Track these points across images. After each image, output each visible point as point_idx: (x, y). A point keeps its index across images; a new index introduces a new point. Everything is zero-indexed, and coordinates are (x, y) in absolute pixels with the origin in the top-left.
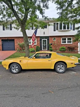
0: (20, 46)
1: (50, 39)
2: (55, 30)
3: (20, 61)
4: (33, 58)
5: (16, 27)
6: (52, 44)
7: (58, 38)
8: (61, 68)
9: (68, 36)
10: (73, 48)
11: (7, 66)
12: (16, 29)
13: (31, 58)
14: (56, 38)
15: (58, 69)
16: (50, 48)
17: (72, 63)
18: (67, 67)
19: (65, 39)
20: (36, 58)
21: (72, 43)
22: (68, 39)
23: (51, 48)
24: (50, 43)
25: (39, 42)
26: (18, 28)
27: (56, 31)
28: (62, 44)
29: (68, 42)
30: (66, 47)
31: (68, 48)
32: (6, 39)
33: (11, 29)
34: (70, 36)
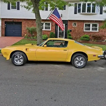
0: (29, 31)
1: (68, 24)
2: (75, 13)
3: (26, 49)
4: (43, 46)
5: (27, 5)
6: (71, 31)
7: (80, 23)
8: (79, 62)
9: (93, 21)
10: (99, 37)
11: (8, 55)
12: (27, 9)
13: (41, 46)
14: (76, 23)
15: (76, 62)
16: (68, 36)
17: (95, 56)
18: (87, 60)
19: (89, 25)
20: (47, 46)
21: (98, 31)
22: (92, 24)
23: (70, 35)
24: (69, 29)
25: (54, 28)
26: (29, 7)
27: (78, 14)
28: (84, 31)
29: (93, 29)
30: (90, 35)
31: (93, 36)
32: (11, 21)
33: (18, 9)
34: (96, 21)
